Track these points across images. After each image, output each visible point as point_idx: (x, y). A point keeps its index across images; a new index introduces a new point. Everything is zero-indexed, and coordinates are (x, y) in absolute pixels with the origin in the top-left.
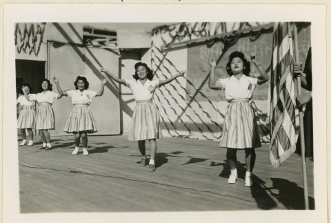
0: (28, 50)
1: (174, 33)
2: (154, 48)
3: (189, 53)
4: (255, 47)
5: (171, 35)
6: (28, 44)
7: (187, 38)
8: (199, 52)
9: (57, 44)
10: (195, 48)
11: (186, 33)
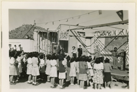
0: (65, 38)
1: (101, 34)
2: (95, 37)
3: (105, 39)
4: (123, 40)
5: (100, 34)
6: (65, 36)
7: (105, 36)
8: (108, 39)
9: (71, 36)
10: (107, 38)
11: (105, 34)
